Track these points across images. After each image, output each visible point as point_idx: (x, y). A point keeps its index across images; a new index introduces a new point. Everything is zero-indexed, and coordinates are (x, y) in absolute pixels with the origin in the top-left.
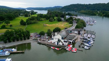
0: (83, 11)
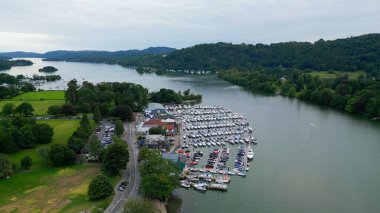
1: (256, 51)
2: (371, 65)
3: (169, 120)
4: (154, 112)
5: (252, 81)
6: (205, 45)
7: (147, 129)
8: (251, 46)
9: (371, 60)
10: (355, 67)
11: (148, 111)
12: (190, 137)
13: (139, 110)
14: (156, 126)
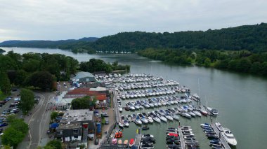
0: (150, 51)
1: (164, 37)
2: (251, 45)
3: (99, 89)
4: (82, 81)
5: (169, 55)
6: (126, 33)
7: (70, 100)
8: (160, 34)
9: (251, 42)
10: (240, 47)
11: (75, 80)
12: (127, 109)
13: (66, 79)
14: (82, 96)
